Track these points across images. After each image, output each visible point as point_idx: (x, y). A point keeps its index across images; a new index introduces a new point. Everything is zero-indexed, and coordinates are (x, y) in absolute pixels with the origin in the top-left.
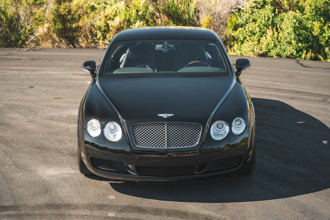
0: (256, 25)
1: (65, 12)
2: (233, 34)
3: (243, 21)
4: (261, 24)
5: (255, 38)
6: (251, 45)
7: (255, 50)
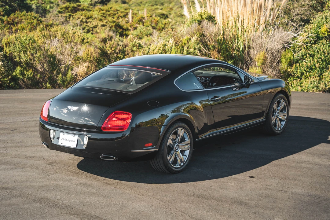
2: (288, 70)
3: (299, 57)
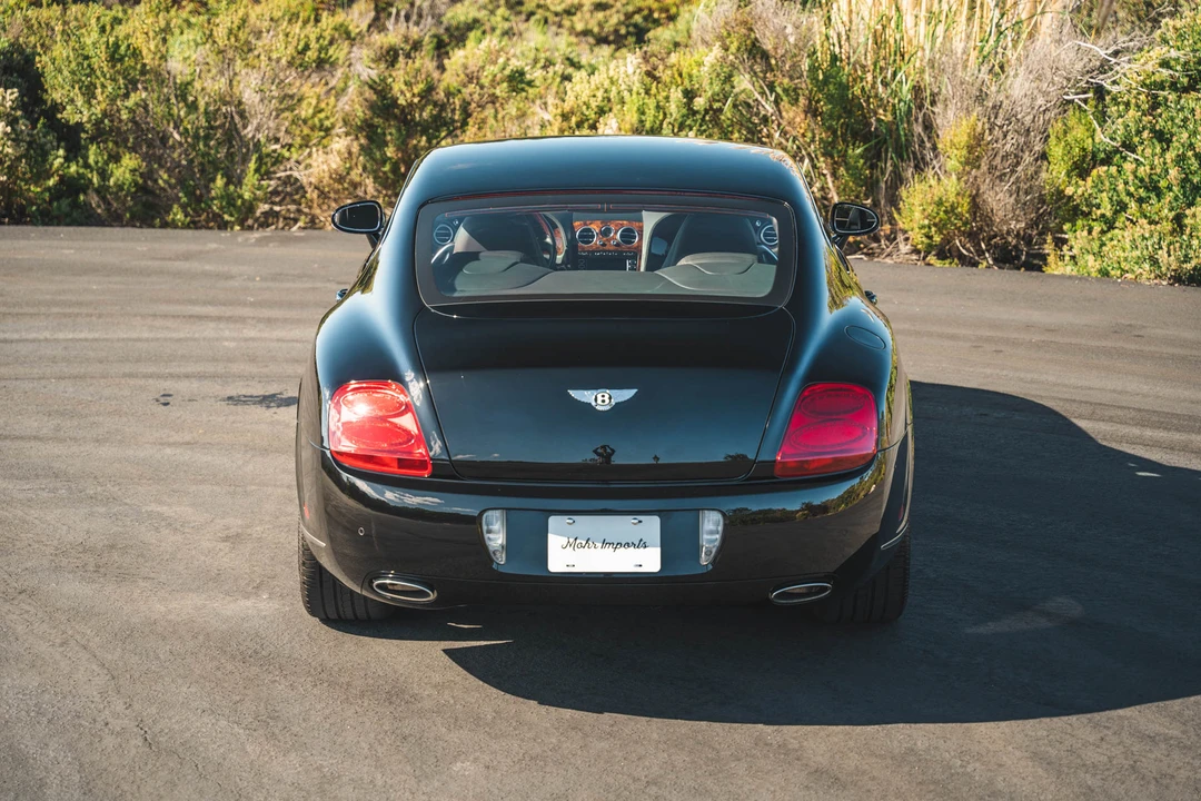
0: (1170, 155)
1: (408, 95)
2: (1069, 191)
3: (1114, 140)
4: (1190, 153)
5: (1163, 208)
6: (1144, 238)
7: (1162, 255)
